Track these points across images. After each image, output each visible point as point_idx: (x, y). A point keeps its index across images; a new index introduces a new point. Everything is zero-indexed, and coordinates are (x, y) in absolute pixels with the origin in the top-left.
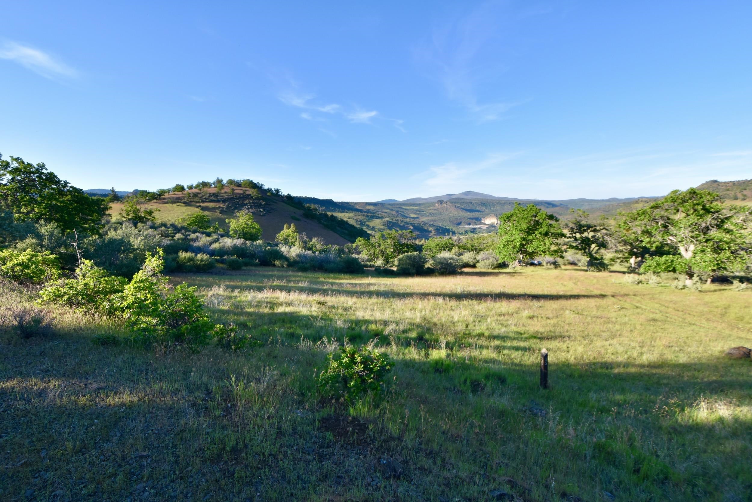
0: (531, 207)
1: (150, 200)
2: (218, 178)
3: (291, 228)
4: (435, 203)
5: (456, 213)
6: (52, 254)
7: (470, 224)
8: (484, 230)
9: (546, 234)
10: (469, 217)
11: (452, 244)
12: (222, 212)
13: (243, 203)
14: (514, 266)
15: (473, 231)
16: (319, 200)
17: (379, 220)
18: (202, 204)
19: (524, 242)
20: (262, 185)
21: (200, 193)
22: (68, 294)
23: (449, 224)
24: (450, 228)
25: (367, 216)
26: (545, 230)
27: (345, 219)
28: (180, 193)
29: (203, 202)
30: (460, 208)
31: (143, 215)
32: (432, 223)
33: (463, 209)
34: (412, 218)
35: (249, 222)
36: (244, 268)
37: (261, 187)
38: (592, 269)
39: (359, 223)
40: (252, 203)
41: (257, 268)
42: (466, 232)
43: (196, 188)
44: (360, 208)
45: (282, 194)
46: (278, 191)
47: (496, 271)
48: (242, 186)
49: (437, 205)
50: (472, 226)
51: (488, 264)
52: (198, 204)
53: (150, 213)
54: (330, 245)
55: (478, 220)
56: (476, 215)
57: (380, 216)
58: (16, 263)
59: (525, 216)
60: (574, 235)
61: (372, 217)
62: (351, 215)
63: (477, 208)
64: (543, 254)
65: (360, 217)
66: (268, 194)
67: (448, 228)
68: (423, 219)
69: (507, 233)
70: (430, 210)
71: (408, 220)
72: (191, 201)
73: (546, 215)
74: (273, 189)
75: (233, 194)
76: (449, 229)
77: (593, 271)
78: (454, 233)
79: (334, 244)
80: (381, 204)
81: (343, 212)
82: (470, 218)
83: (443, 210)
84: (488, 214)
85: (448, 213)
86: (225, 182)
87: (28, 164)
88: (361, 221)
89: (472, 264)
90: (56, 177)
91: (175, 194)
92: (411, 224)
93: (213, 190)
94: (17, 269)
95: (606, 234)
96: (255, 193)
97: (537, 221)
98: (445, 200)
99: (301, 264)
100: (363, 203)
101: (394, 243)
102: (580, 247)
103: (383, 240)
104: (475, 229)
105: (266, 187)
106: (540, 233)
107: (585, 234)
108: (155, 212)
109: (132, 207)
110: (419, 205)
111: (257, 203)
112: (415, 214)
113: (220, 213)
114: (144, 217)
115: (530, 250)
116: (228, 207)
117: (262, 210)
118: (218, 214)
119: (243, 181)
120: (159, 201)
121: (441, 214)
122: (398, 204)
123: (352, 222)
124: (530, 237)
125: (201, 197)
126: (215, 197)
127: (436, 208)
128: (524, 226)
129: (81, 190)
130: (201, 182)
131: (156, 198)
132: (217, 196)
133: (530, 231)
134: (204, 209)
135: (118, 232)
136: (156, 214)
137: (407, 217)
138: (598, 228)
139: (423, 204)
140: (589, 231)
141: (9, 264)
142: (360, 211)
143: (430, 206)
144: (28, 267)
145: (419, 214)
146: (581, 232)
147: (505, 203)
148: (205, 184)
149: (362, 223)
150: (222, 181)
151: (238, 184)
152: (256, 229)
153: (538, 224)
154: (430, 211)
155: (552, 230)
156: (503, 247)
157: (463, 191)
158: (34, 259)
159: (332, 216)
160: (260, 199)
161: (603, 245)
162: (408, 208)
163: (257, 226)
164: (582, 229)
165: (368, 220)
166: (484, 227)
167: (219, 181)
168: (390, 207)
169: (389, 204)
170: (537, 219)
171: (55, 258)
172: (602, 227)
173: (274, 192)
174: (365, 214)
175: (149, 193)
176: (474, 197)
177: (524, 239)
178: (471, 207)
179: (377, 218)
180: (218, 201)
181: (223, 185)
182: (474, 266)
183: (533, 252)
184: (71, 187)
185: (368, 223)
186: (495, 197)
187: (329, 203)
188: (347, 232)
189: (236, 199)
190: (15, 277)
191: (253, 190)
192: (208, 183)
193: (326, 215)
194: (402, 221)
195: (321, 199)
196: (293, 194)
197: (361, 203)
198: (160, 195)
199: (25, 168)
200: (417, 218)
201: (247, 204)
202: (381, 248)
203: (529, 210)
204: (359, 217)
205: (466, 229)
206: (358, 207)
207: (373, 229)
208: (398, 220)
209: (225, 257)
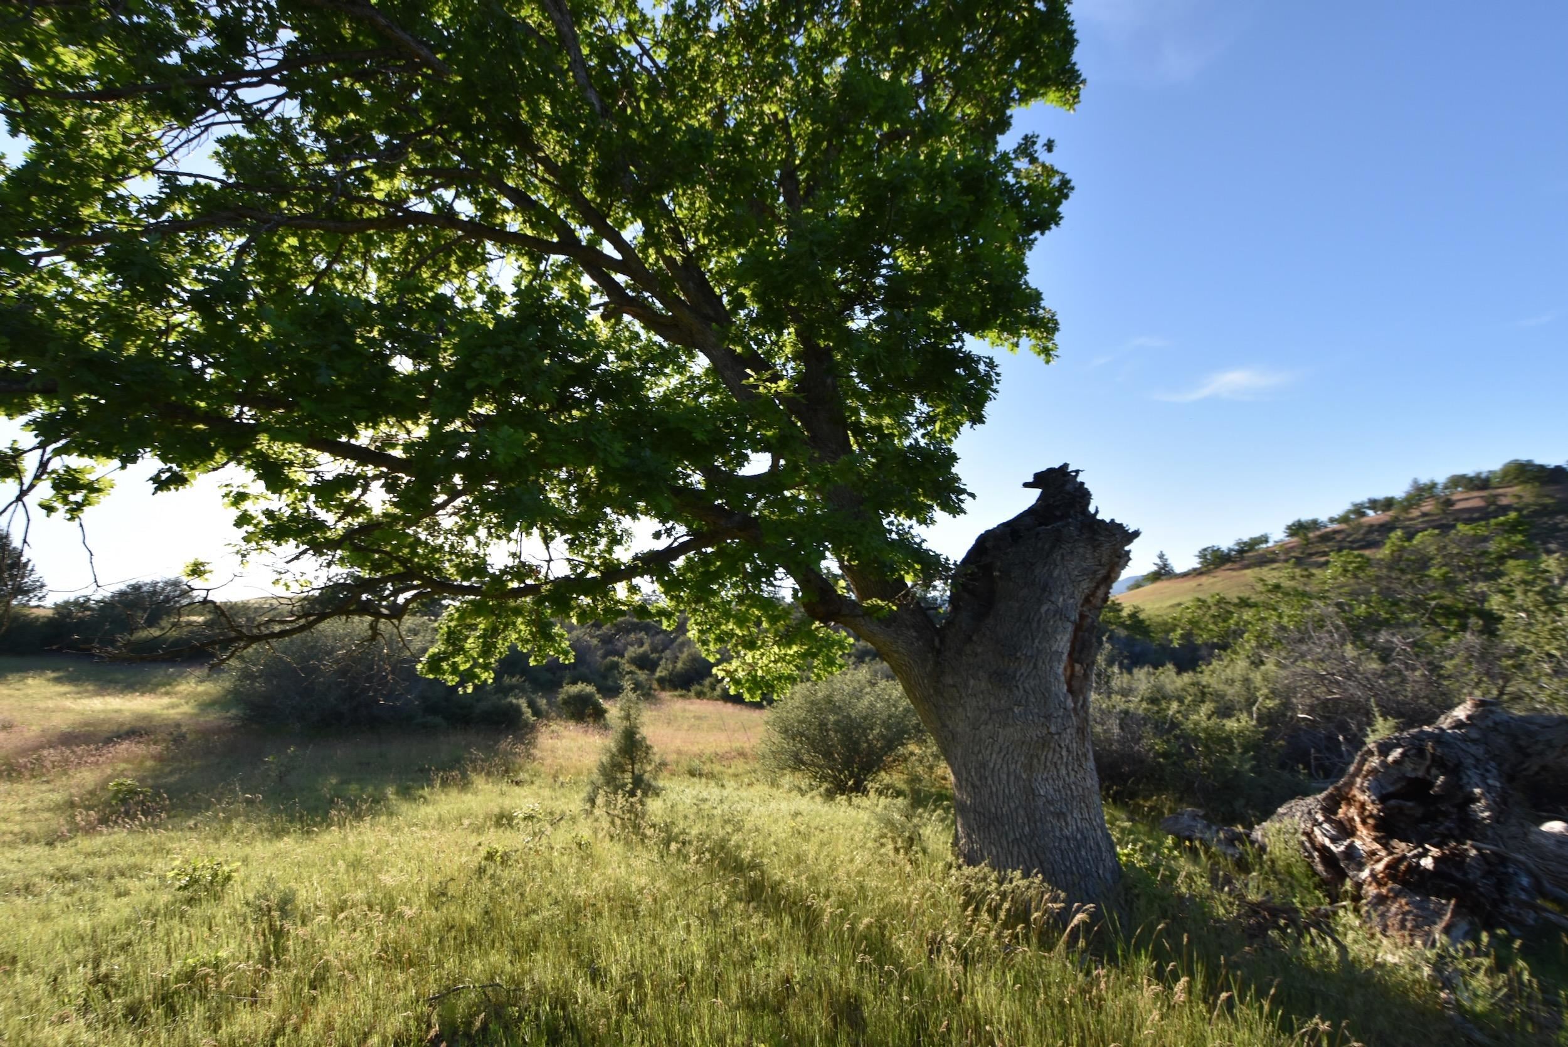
43: (1341, 519)
48: (1492, 484)
119: (1502, 468)
120: (1237, 566)
131: (1231, 561)
151: (1478, 484)
167: (1422, 488)
181: (1428, 495)
191: (1526, 487)
192: (1385, 500)
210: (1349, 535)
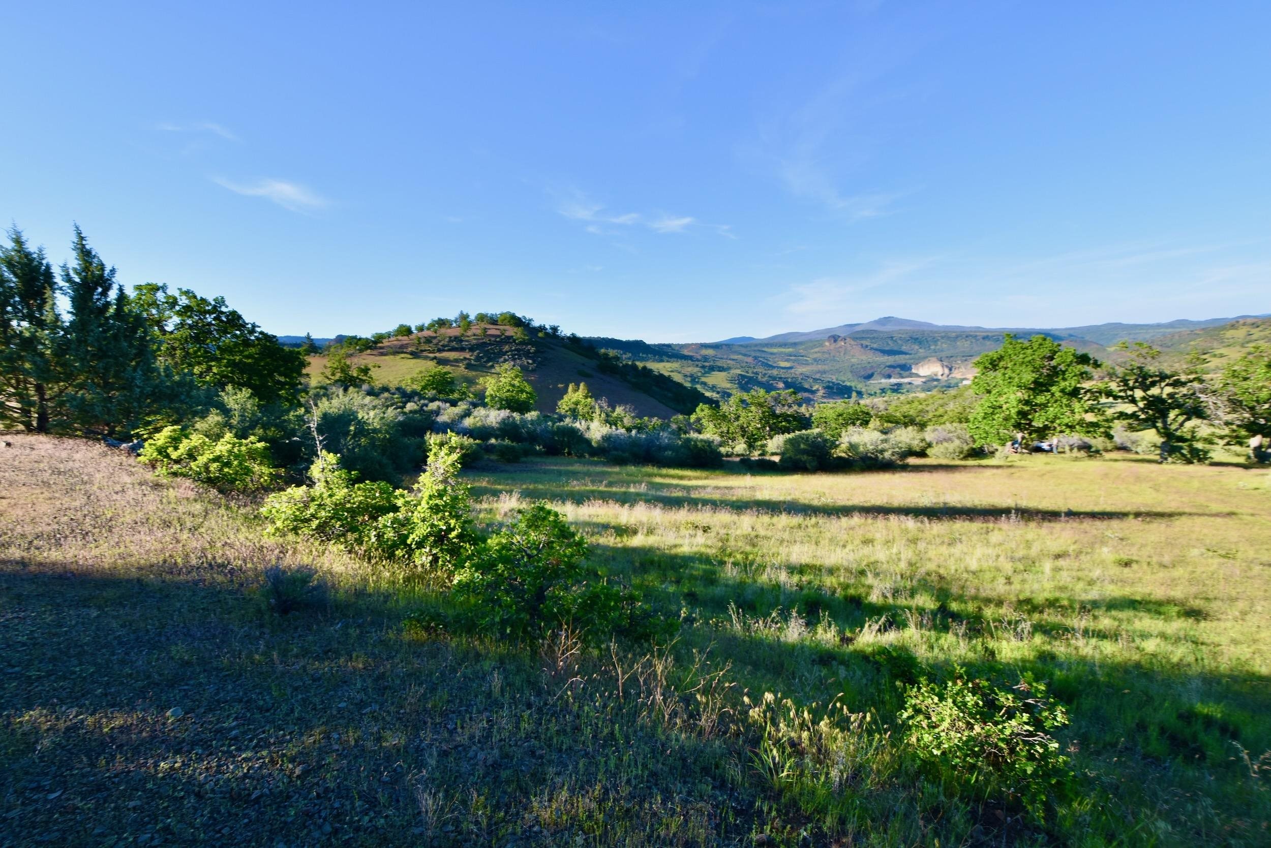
0: (1040, 341)
1: (361, 351)
2: (462, 312)
3: (581, 390)
4: (824, 341)
5: (864, 357)
6: (259, 441)
7: (889, 377)
8: (917, 386)
9: (1075, 393)
10: (888, 364)
11: (868, 414)
12: (469, 367)
13: (501, 350)
14: (1004, 453)
15: (897, 389)
16: (621, 341)
17: (723, 374)
18: (438, 355)
19: (1026, 408)
20: (530, 320)
21: (435, 338)
22: (317, 519)
23: (850, 375)
24: (853, 384)
25: (703, 367)
26: (1073, 384)
27: (666, 374)
28: (406, 338)
29: (439, 351)
30: (872, 349)
31: (355, 375)
32: (818, 376)
33: (876, 350)
34: (783, 368)
35: (516, 383)
36: (523, 459)
37: (529, 324)
38: (1170, 460)
39: (689, 379)
40: (515, 350)
41: (543, 460)
42: (883, 391)
43: (428, 329)
44: (691, 354)
45: (563, 334)
46: (555, 329)
47: (971, 462)
48: (499, 323)
49: (827, 344)
50: (893, 381)
51: (951, 450)
52: (432, 355)
53: (366, 371)
54: (646, 418)
55: (905, 368)
56: (900, 359)
57: (725, 366)
58: (211, 457)
59: (1027, 359)
60: (1129, 393)
61: (712, 369)
62: (675, 365)
63: (904, 348)
64: (1068, 431)
65: (692, 369)
66: (540, 335)
67: (848, 384)
68: (801, 370)
69: (989, 392)
70: (814, 353)
71: (775, 372)
72: (422, 351)
73: (1074, 355)
74: (547, 327)
75: (486, 336)
76: (851, 387)
77: (1173, 463)
78: (860, 394)
79: (653, 416)
80: (726, 345)
81: (662, 361)
82: (890, 366)
83: (839, 352)
84: (925, 358)
85: (847, 357)
86: (472, 317)
87: (202, 299)
88: (691, 376)
89: (918, 449)
90: (240, 317)
91: (398, 340)
92: (781, 378)
93: (454, 332)
94: (214, 466)
95: (1203, 391)
96: (518, 335)
97: (1055, 368)
98: (842, 335)
99: (615, 453)
100: (696, 344)
101: (763, 412)
102: (1143, 416)
103: (744, 408)
104: (899, 385)
105: (536, 324)
106: (1062, 391)
107: (1155, 391)
108: (372, 369)
109: (340, 362)
110: (794, 344)
111: (522, 350)
112: (787, 360)
113: (466, 368)
114: (357, 378)
115: (1037, 424)
116: (478, 359)
117: (530, 361)
118: (461, 370)
119: (501, 315)
120: (375, 352)
121: (835, 361)
122: (756, 345)
123: (677, 378)
124: (1041, 399)
125: (437, 344)
126: (457, 344)
127: (825, 349)
128: (1028, 377)
129: (275, 337)
130: (436, 319)
131: (370, 348)
132: (462, 341)
133: (1040, 386)
134: (441, 362)
135: (333, 401)
136: (373, 373)
137: (774, 367)
138: (1183, 378)
139: (801, 343)
140: (1163, 384)
141: (202, 460)
142: (690, 358)
143: (815, 346)
144: (228, 464)
145: (794, 361)
146: (1145, 388)
147: (957, 337)
148: (442, 323)
149: (694, 379)
150: (467, 316)
151: (493, 321)
152: (527, 393)
153: (1055, 373)
154: (815, 356)
155: (1087, 385)
156: (984, 418)
157: (876, 317)
158: (236, 450)
159: (645, 368)
160: (527, 344)
161: (1197, 412)
162: (775, 350)
163: (528, 389)
164: (1148, 382)
165: (704, 374)
166: (918, 381)
167: (464, 317)
168: (743, 350)
169: (741, 346)
170: (1053, 363)
171: (265, 448)
172: (1192, 377)
173: (550, 331)
174: (700, 364)
175: (360, 339)
176: (897, 328)
177: (1027, 403)
178: (891, 346)
179: (721, 369)
180: (462, 349)
181: (470, 322)
182: (922, 454)
183: (1046, 428)
184: (262, 333)
185: (703, 379)
186: (936, 326)
187: (638, 347)
188: (670, 395)
189: (490, 344)
190: (211, 482)
191: (516, 329)
192: (447, 321)
193: (634, 367)
194: (765, 374)
195: (624, 340)
196: (581, 334)
197: (692, 344)
198: (375, 342)
199: (198, 305)
200: (791, 368)
201: (507, 352)
202: (740, 422)
203: (1035, 346)
204: (690, 369)
205: (882, 386)
206: (686, 352)
207: (713, 388)
208: (757, 373)
209: (493, 441)
210: (440, 341)
